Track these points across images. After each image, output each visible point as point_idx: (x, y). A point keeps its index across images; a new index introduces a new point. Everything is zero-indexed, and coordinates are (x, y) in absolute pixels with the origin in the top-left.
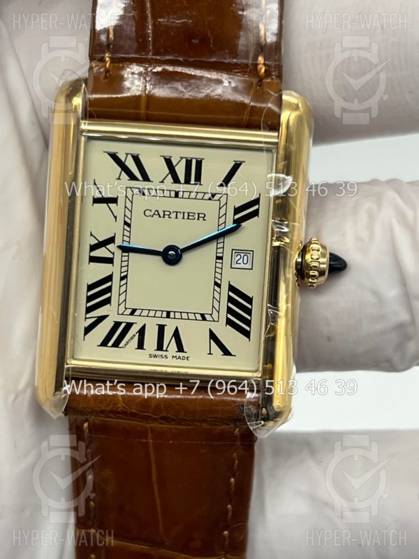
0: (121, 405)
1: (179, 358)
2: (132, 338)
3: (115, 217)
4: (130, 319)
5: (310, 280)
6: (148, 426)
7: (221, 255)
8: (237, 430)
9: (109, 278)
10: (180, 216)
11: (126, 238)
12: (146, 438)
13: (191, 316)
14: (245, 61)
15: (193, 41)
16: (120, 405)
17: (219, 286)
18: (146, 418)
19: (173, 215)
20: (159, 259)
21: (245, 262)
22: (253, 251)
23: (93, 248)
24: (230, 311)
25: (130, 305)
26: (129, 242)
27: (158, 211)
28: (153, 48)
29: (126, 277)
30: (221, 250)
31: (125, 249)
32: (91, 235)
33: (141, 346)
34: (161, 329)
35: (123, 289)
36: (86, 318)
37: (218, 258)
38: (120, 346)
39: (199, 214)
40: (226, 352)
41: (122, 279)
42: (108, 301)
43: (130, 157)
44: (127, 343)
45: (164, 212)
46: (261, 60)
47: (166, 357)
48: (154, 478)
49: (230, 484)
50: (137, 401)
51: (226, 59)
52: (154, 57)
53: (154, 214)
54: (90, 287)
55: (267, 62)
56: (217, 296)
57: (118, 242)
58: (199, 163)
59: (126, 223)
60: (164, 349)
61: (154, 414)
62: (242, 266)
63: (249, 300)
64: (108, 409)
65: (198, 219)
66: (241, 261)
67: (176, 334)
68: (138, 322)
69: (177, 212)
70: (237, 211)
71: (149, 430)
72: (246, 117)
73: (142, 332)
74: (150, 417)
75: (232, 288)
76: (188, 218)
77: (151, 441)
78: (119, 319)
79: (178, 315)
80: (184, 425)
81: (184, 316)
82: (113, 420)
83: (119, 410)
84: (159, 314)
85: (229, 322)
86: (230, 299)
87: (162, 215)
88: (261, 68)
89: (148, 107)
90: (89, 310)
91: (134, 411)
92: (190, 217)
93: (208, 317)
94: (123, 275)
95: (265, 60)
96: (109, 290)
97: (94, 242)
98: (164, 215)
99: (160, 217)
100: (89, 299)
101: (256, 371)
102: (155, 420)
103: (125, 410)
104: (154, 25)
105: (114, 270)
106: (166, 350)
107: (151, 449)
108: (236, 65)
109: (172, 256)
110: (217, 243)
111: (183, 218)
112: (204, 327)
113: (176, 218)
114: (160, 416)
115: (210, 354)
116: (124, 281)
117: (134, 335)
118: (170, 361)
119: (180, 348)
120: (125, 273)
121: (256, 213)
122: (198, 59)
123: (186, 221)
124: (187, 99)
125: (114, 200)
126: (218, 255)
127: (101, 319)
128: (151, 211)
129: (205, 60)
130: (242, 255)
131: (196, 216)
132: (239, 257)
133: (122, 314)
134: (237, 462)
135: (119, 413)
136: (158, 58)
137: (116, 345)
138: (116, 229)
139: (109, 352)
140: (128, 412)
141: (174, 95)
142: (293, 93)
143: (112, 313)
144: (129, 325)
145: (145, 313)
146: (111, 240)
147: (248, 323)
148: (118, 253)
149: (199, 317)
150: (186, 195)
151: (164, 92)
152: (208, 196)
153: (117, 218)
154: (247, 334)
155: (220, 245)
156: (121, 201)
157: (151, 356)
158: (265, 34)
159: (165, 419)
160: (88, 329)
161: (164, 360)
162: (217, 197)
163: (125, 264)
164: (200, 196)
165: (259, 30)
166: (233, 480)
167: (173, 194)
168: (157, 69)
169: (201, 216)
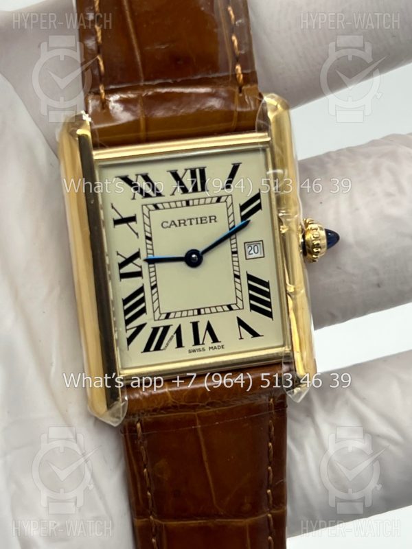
0: (171, 401)
1: (215, 348)
2: (171, 339)
3: (137, 234)
4: (166, 323)
5: (314, 256)
6: (196, 413)
7: (235, 250)
8: (272, 400)
9: (141, 290)
10: (194, 222)
11: (150, 251)
12: (195, 425)
13: (220, 309)
14: (226, 74)
15: (179, 63)
16: (170, 401)
17: (238, 277)
18: (194, 408)
19: (188, 223)
20: (182, 264)
21: (256, 251)
22: (262, 241)
23: (121, 265)
24: (251, 297)
25: (165, 310)
26: (153, 254)
27: (173, 221)
28: (144, 73)
29: (155, 286)
30: (234, 246)
31: (151, 261)
32: (118, 254)
33: (180, 345)
34: (195, 325)
35: (155, 297)
36: (126, 330)
37: (233, 253)
38: (162, 348)
39: (210, 217)
40: (255, 334)
41: (152, 288)
42: (143, 311)
44: (167, 344)
45: (179, 221)
46: (238, 67)
47: (204, 350)
48: (205, 458)
49: (269, 448)
50: (185, 394)
51: (208, 74)
52: (147, 83)
53: (171, 225)
54: (125, 302)
55: (245, 72)
56: (238, 286)
57: (143, 255)
58: (202, 171)
59: (147, 238)
60: (201, 342)
61: (200, 402)
62: (254, 255)
63: (266, 284)
64: (159, 407)
65: (210, 222)
66: (252, 252)
67: (209, 328)
68: (174, 323)
69: (191, 219)
70: (243, 208)
71: (197, 417)
72: (234, 124)
73: (178, 332)
74: (198, 405)
75: (250, 277)
76: (201, 223)
77: (199, 426)
78: (156, 324)
79: (208, 311)
80: (227, 406)
81: (213, 310)
82: (162, 416)
83: (170, 405)
84: (191, 313)
85: (253, 308)
86: (251, 287)
87: (177, 223)
88: (239, 77)
89: (147, 129)
90: (128, 322)
91: (183, 403)
92: (203, 222)
93: (234, 307)
94: (153, 284)
95: (242, 69)
96: (143, 300)
97: (121, 260)
98: (180, 223)
99: (176, 226)
100: (126, 312)
101: (283, 346)
102: (203, 407)
103: (174, 404)
104: (142, 54)
105: (144, 281)
106: (203, 344)
107: (200, 433)
108: (219, 78)
109: (193, 259)
110: (231, 240)
111: (197, 223)
112: (232, 316)
113: (191, 224)
114: (206, 403)
115: (241, 338)
116: (155, 290)
117: (172, 337)
118: (208, 353)
119: (215, 340)
120: (155, 283)
121: (259, 207)
122: (184, 78)
123: (200, 225)
124: (181, 116)
125: (133, 219)
126: (233, 250)
127: (140, 328)
128: (167, 222)
129: (192, 78)
130: (253, 246)
131: (208, 219)
132: (250, 248)
133: (159, 320)
134: (273, 428)
135: (169, 408)
136: (150, 83)
137: (158, 348)
138: (140, 244)
139: (153, 356)
140: (178, 405)
141: (170, 114)
143: (149, 320)
144: (166, 329)
145: (178, 315)
146: (137, 255)
147: (269, 304)
148: (145, 265)
149: (226, 308)
150: (196, 202)
151: (160, 113)
152: (215, 200)
153: (139, 235)
154: (269, 315)
155: (234, 241)
156: (139, 218)
157: (190, 352)
158: (238, 45)
159: (211, 404)
160: (130, 340)
161: (202, 352)
162: (223, 199)
163: (153, 274)
164: (208, 201)
165: (232, 43)
166: (270, 444)
167: (184, 203)
168: (150, 93)
169: (213, 219)
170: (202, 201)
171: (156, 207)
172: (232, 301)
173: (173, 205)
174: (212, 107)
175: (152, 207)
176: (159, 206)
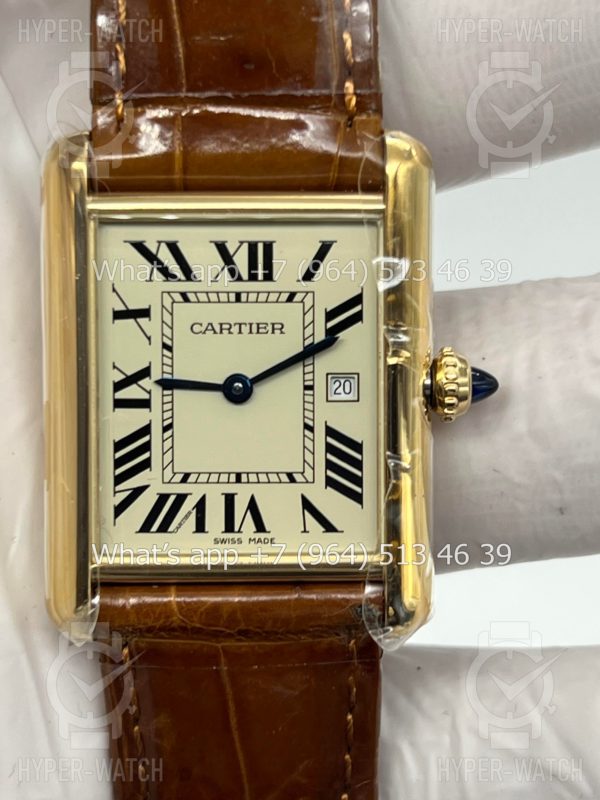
0: (177, 619)
1: (259, 541)
2: (187, 517)
3: (149, 338)
4: (182, 489)
5: (446, 411)
6: (219, 645)
7: (310, 383)
8: (352, 642)
9: (146, 430)
10: (245, 329)
11: (166, 369)
12: (218, 665)
13: (273, 478)
14: (325, 92)
15: (247, 66)
16: (175, 618)
17: (311, 429)
18: (216, 635)
19: (235, 329)
20: (218, 396)
21: (347, 390)
22: (358, 374)
23: (118, 386)
24: (330, 465)
25: (181, 467)
26: (172, 374)
27: (211, 324)
28: (188, 80)
29: (170, 426)
30: (309, 376)
31: (168, 384)
32: (114, 367)
33: (200, 527)
34: (230, 499)
35: (168, 444)
36: (115, 492)
37: (307, 388)
38: (170, 529)
39: (273, 324)
40: (329, 527)
41: (166, 429)
42: (146, 464)
43: (164, 247)
44: (180, 525)
45: (221, 325)
46: (349, 86)
47: (240, 541)
48: (233, 721)
49: (347, 723)
50: (202, 609)
51: (296, 89)
52: (190, 95)
53: (207, 329)
54: (118, 446)
55: (358, 92)
56: (309, 444)
57: (156, 374)
58: (268, 248)
59: (165, 346)
60: (236, 529)
61: (227, 627)
62: (343, 397)
63: (358, 447)
64: (158, 625)
65: (273, 332)
66: (340, 390)
67: (253, 506)
68: (195, 493)
69: (240, 325)
70: (330, 315)
71: (221, 651)
72: (333, 175)
73: (201, 506)
74: (222, 632)
75: (330, 432)
76: (258, 332)
77: (226, 668)
78: (166, 489)
79: (253, 478)
80: (273, 641)
81: (263, 478)
82: (166, 642)
83: (175, 625)
84: (224, 478)
85: (330, 482)
86: (330, 448)
87: (218, 329)
88: (350, 100)
89: (185, 170)
90: (119, 480)
91: (198, 625)
92: (261, 331)
93: (298, 477)
94: (166, 423)
95: (355, 88)
96: (147, 447)
97: (120, 377)
98: (221, 330)
99: (215, 332)
100: (118, 463)
101: (376, 553)
102: (230, 636)
103: (183, 624)
104: (186, 45)
105: (154, 416)
106: (239, 531)
107: (226, 680)
108: (313, 98)
109: (237, 390)
110: (304, 366)
111: (251, 332)
112: (294, 492)
113: (240, 332)
114: (236, 630)
115: (305, 531)
116: (169, 433)
117: (190, 513)
118: (246, 547)
119: (260, 527)
120: (169, 421)
121: (358, 317)
122: (256, 93)
123: (254, 336)
124: (243, 153)
125: (145, 313)
126: (307, 383)
127: (137, 492)
128: (201, 325)
129: (267, 94)
130: (342, 381)
131: (270, 328)
132: (337, 384)
133: (169, 482)
134: (355, 690)
135: (174, 630)
136: (197, 95)
137: (163, 528)
138: (152, 356)
139: (154, 539)
140: (189, 627)
141: (226, 149)
142: (401, 134)
143: (155, 482)
144: (181, 499)
145: (203, 478)
146: (145, 373)
147: (358, 481)
148: (157, 391)
149: (285, 478)
150: (252, 297)
151: (210, 147)
152: (285, 297)
153: (152, 340)
154: (358, 498)
155: (309, 369)
156: (155, 313)
157: (216, 541)
158: (352, 48)
159: (245, 634)
160: (119, 510)
161: (236, 545)
162: (298, 298)
163: (168, 407)
164: (273, 297)
165: (343, 43)
166: (350, 717)
167: (233, 297)
168: (196, 111)
169: (278, 328)
170: (263, 297)
171: (185, 297)
172: (295, 466)
173: (213, 297)
174: (295, 144)
175: (178, 298)
176: (191, 297)
